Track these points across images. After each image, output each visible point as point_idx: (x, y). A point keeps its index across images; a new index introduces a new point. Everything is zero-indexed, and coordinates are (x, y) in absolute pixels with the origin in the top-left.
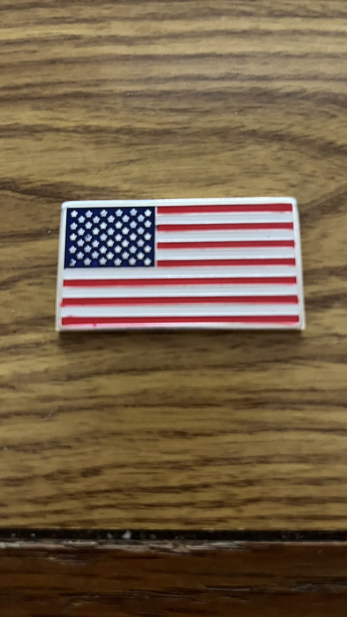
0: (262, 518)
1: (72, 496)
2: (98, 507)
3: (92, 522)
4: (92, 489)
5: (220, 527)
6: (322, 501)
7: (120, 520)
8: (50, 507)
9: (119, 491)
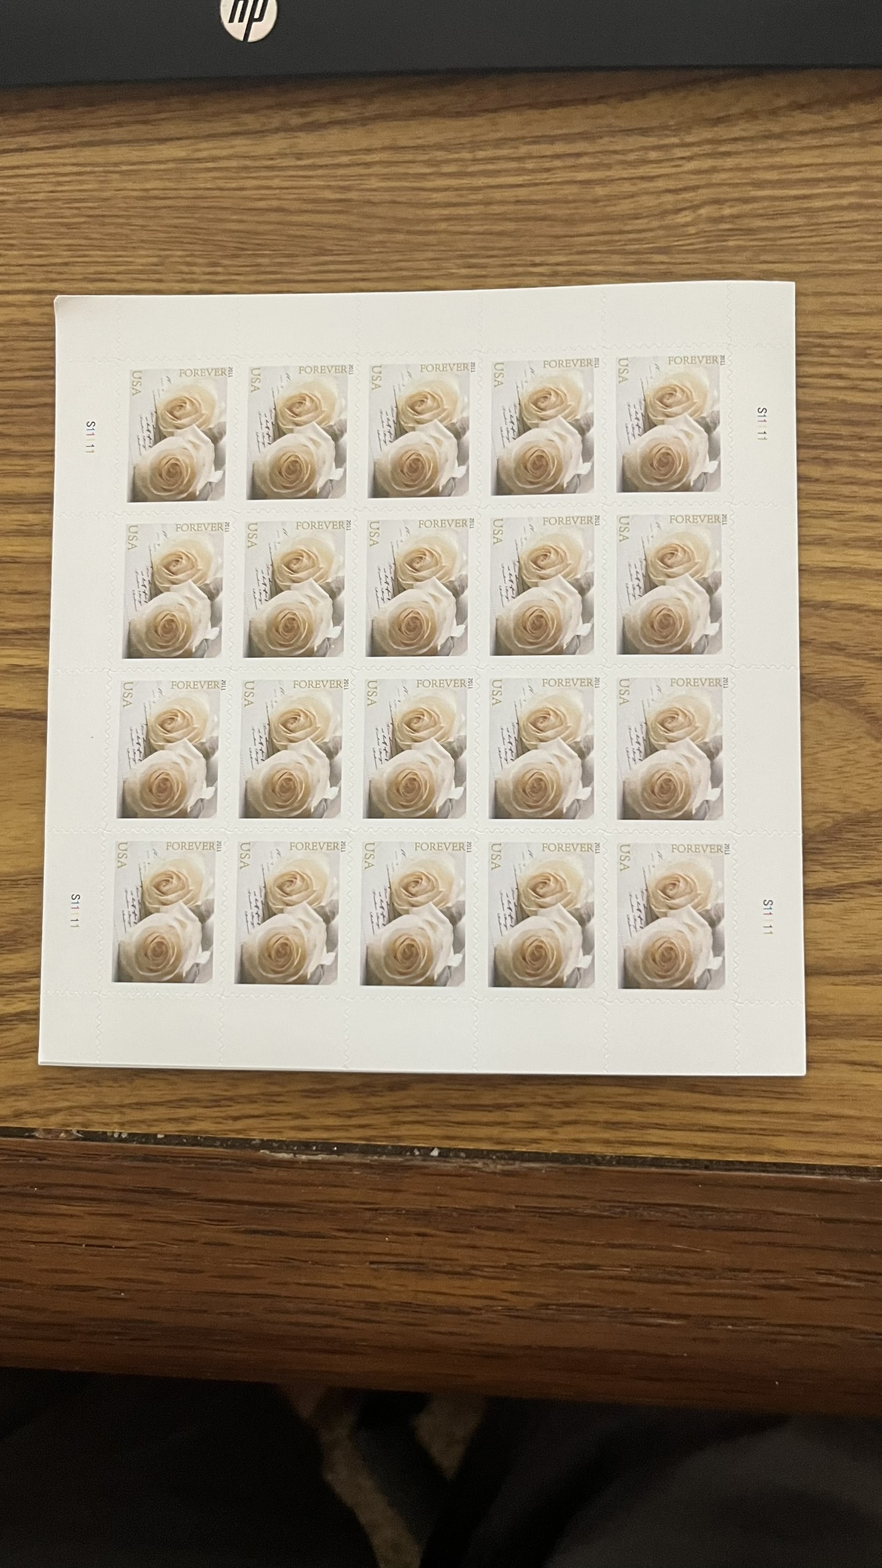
0: (578, 1141)
1: (378, 1110)
2: (405, 1123)
3: (399, 1138)
4: (397, 1104)
5: (533, 1148)
6: (643, 1126)
7: (427, 1137)
8: (354, 1121)
9: (428, 1106)
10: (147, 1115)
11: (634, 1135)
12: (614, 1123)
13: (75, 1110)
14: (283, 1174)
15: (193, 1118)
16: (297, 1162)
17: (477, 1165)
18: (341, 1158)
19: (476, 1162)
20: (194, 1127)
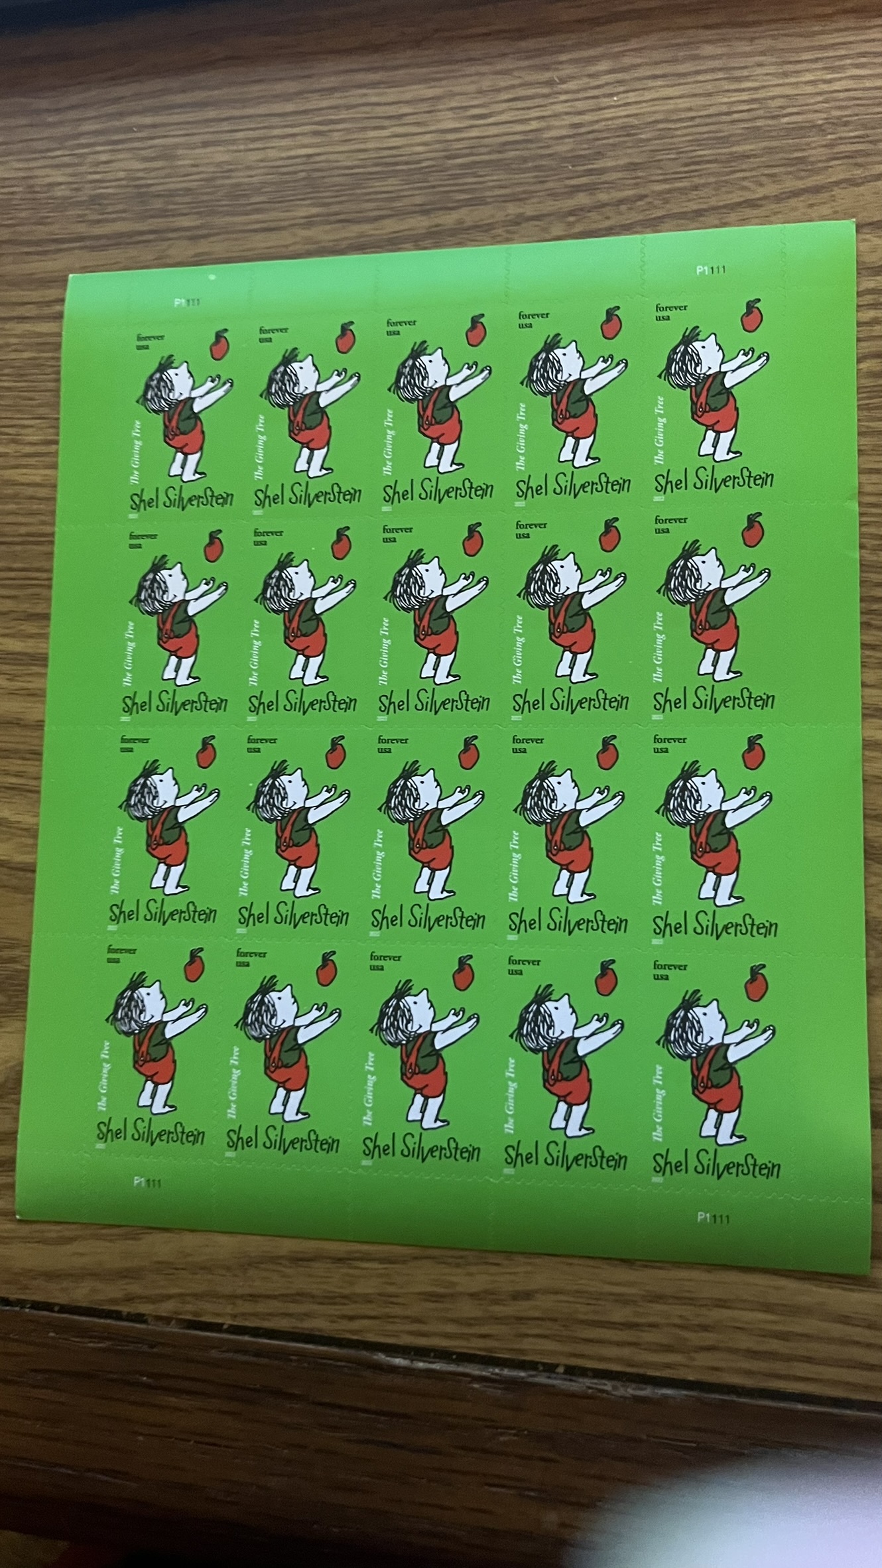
10: (261, 1307)
11: (779, 1367)
12: (755, 1352)
13: (188, 1298)
14: (398, 1380)
15: (307, 1315)
16: (414, 1369)
17: (605, 1388)
18: (461, 1369)
19: (605, 1385)
20: (308, 1325)
